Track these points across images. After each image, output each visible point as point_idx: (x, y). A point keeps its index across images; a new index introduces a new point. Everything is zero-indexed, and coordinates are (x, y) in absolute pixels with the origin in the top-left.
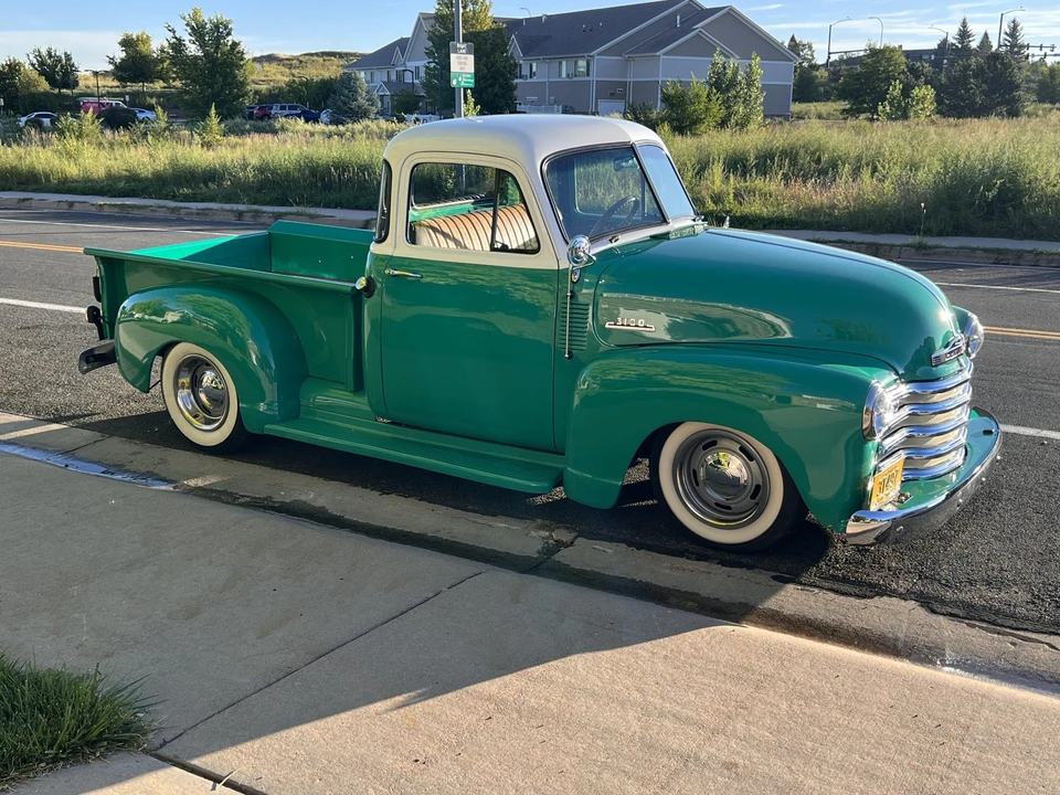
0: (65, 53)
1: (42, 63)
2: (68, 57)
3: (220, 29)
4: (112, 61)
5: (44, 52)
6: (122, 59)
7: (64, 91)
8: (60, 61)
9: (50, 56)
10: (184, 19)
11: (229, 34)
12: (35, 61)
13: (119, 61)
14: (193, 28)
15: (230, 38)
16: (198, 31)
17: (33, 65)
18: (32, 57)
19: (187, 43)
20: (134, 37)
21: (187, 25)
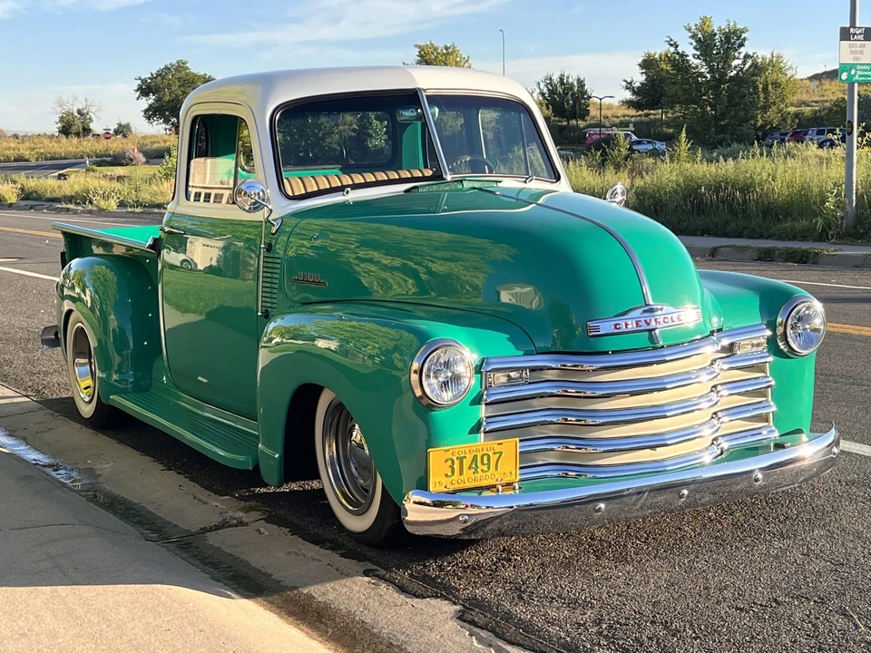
0: (578, 80)
1: (552, 92)
2: (581, 83)
3: (733, 39)
4: (629, 86)
5: (556, 78)
6: (642, 84)
7: (573, 122)
8: (572, 89)
9: (562, 82)
10: (689, 30)
11: (741, 45)
12: (545, 90)
13: (638, 84)
14: (699, 41)
15: (742, 49)
16: (705, 44)
17: (543, 94)
18: (542, 85)
19: (690, 58)
20: (657, 56)
21: (693, 37)
